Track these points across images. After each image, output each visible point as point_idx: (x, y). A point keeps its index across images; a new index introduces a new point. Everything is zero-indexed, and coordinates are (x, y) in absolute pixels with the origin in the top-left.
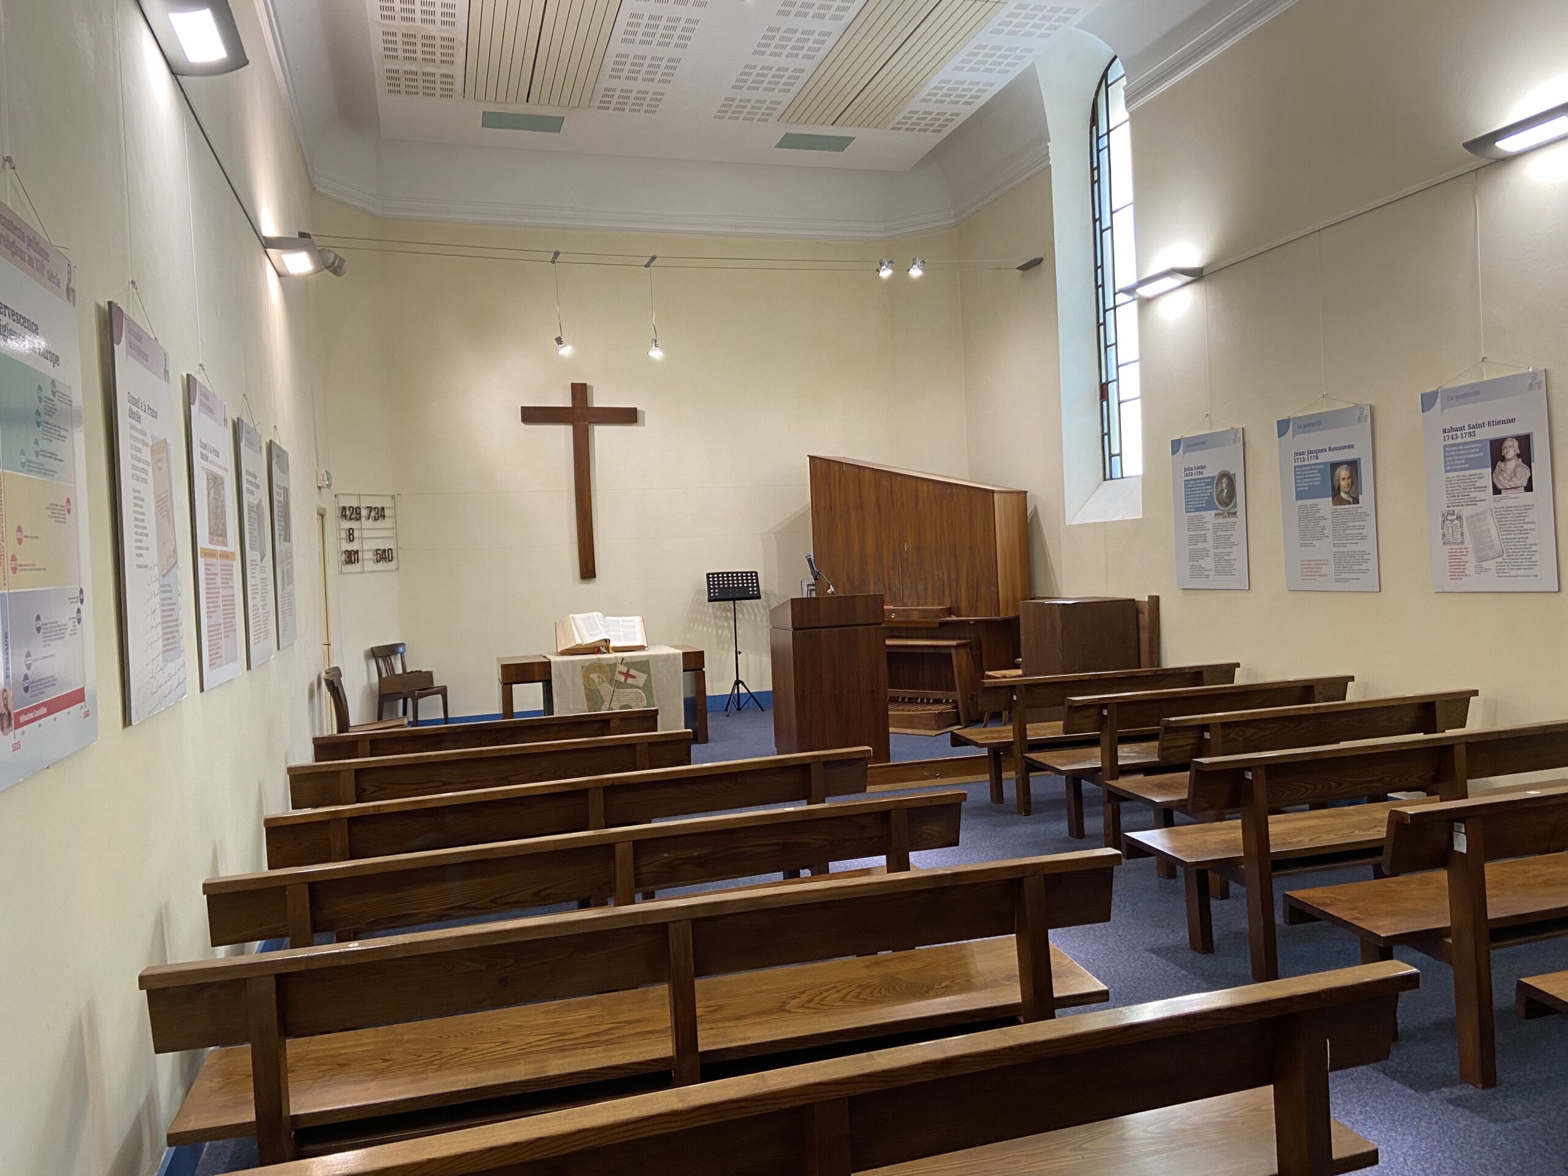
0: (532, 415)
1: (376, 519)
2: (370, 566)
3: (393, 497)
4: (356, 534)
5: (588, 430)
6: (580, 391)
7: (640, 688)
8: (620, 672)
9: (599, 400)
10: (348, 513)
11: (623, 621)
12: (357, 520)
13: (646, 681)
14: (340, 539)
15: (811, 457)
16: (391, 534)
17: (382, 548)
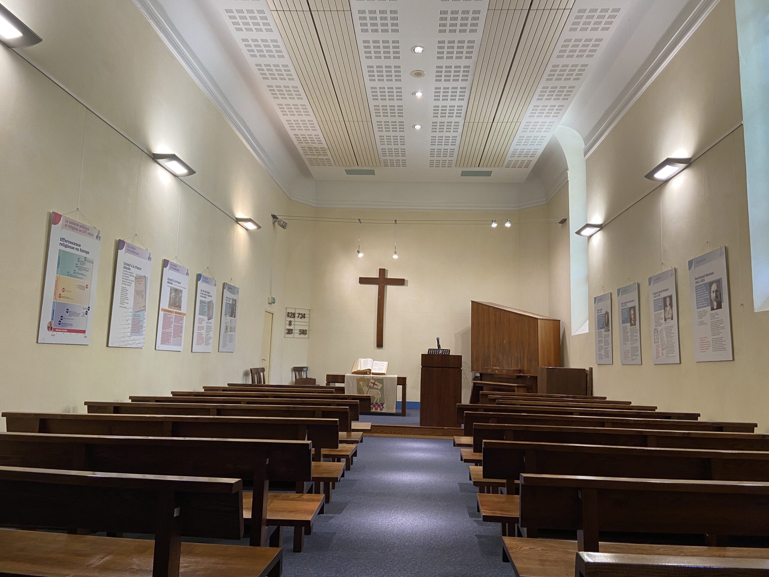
0: (363, 281)
1: (301, 318)
2: (297, 335)
3: (309, 310)
4: (293, 323)
5: (384, 287)
6: (382, 272)
7: (379, 390)
8: (371, 383)
9: (390, 275)
10: (290, 315)
11: (380, 363)
12: (294, 318)
13: (381, 387)
14: (286, 324)
15: (472, 302)
16: (307, 324)
17: (302, 329)
